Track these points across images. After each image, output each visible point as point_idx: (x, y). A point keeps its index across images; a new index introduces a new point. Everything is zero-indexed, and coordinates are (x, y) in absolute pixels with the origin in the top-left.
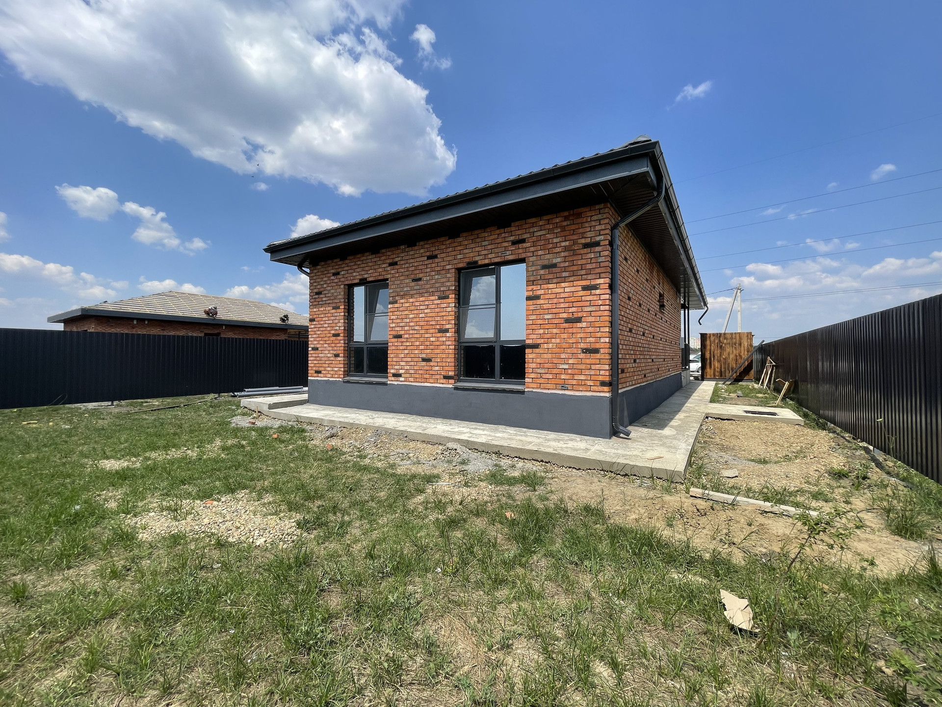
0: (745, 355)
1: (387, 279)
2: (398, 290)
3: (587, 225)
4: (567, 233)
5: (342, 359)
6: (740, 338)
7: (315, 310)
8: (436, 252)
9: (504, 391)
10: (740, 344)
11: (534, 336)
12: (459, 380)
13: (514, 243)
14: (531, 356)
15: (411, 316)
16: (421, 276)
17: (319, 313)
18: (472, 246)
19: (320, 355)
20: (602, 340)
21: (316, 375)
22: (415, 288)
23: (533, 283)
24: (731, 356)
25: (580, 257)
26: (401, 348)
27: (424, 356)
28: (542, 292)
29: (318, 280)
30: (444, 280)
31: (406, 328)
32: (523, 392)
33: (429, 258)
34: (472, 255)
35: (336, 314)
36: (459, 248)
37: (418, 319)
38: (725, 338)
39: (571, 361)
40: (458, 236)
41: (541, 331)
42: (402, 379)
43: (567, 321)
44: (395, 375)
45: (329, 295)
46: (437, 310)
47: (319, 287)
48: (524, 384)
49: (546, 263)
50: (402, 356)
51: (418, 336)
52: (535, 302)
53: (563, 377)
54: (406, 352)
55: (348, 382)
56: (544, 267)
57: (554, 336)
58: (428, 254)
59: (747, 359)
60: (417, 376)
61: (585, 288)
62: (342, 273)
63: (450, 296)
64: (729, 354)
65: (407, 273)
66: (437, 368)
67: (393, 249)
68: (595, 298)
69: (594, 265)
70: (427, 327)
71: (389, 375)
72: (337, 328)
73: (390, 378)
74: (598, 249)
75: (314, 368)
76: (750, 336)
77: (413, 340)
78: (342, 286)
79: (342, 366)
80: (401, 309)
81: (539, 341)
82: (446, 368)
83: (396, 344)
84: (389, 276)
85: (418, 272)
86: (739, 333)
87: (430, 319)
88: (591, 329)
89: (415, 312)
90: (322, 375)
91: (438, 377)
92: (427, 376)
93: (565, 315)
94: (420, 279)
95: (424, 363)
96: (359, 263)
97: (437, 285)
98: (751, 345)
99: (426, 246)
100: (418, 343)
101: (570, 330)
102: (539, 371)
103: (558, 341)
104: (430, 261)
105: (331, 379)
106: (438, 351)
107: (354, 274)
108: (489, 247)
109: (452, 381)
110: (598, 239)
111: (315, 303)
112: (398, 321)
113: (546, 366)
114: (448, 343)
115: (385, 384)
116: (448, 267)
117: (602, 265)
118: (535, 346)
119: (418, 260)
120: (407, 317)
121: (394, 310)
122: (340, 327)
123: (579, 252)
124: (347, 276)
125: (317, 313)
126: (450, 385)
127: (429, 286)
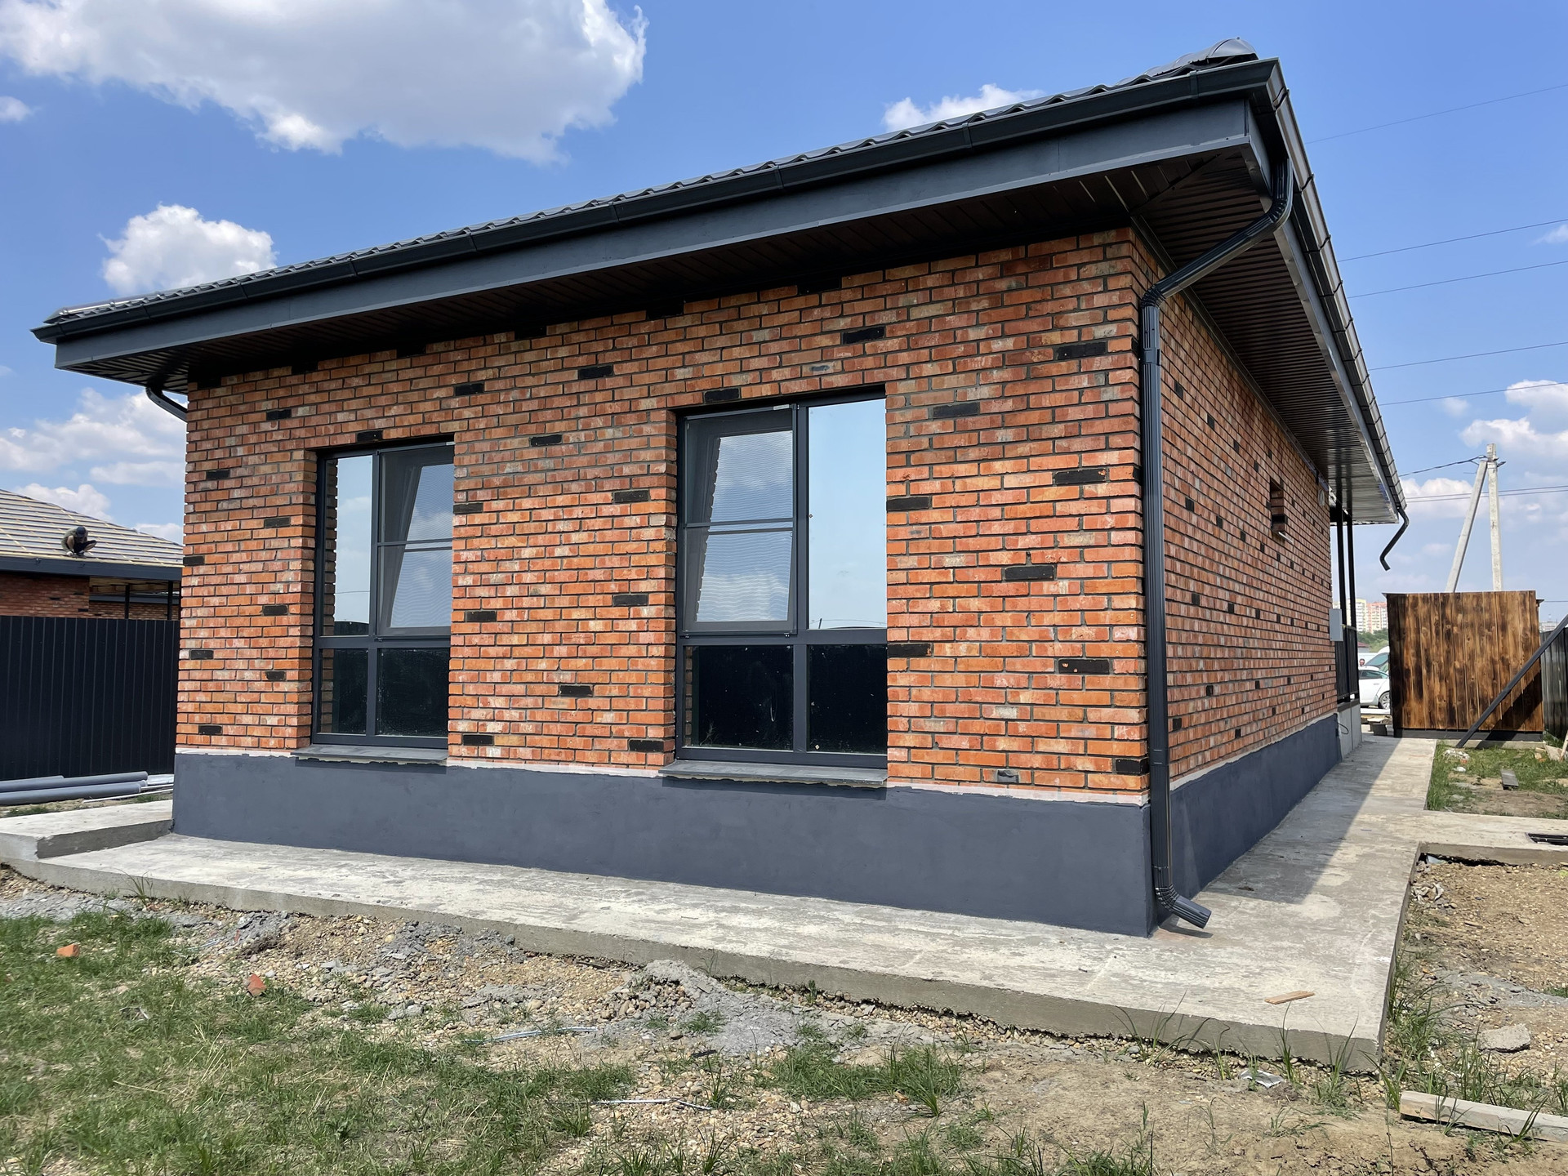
0: (1518, 659)
1: (450, 437)
2: (486, 470)
3: (1067, 291)
4: (1008, 313)
5: (294, 686)
6: (1503, 609)
7: (204, 528)
8: (609, 358)
9: (820, 787)
10: (1503, 628)
11: (914, 620)
12: (679, 755)
13: (851, 338)
14: (903, 680)
15: (527, 553)
16: (559, 427)
17: (217, 537)
18: (721, 341)
19: (219, 675)
20: (1118, 634)
21: (200, 739)
22: (541, 464)
23: (908, 459)
24: (1480, 663)
25: (1047, 385)
26: (492, 651)
27: (567, 678)
28: (936, 486)
29: (218, 433)
30: (634, 443)
31: (510, 591)
32: (879, 792)
33: (585, 374)
34: (719, 369)
35: (275, 544)
36: (680, 347)
37: (547, 563)
38: (1460, 609)
39: (1024, 697)
40: (678, 311)
41: (934, 605)
42: (492, 751)
43: (1013, 574)
44: (470, 739)
45: (255, 481)
46: (609, 535)
47: (219, 454)
48: (882, 765)
49: (947, 399)
50: (497, 677)
51: (548, 614)
52: (914, 515)
53: (1002, 744)
54: (509, 664)
55: (313, 761)
56: (941, 412)
57: (975, 619)
58: (582, 361)
59: (1525, 673)
60: (544, 741)
61: (1064, 478)
62: (301, 411)
63: (653, 493)
64: (1472, 657)
65: (513, 419)
66: (609, 717)
67: (469, 342)
68: (1094, 507)
69: (1090, 411)
70: (578, 588)
71: (451, 738)
72: (280, 587)
73: (454, 750)
74: (1100, 362)
75: (197, 718)
76: (1530, 601)
77: (532, 627)
78: (299, 455)
79: (292, 709)
80: (494, 530)
81: (927, 635)
82: (640, 717)
83: (476, 640)
84: (454, 427)
85: (549, 415)
86: (1500, 595)
87: (589, 563)
88: (1083, 602)
89: (540, 540)
90: (223, 740)
91: (612, 744)
92: (578, 742)
93: (1005, 558)
94: (556, 439)
95: (566, 702)
96: (356, 382)
97: (611, 458)
98: (1534, 630)
99: (576, 338)
100: (547, 638)
101: (1022, 603)
102: (930, 725)
103: (985, 634)
104: (590, 384)
105: (253, 753)
106: (612, 664)
107: (341, 417)
108: (774, 348)
109: (656, 757)
110: (1100, 332)
111: (207, 507)
112: (484, 567)
113: (950, 709)
114: (645, 638)
115: (436, 767)
116: (645, 404)
117: (1114, 409)
118: (918, 650)
119: (550, 378)
120: (512, 554)
121: (470, 531)
122: (288, 583)
123: (1044, 369)
124: (314, 421)
125: (210, 538)
126: (650, 769)
127: (584, 460)
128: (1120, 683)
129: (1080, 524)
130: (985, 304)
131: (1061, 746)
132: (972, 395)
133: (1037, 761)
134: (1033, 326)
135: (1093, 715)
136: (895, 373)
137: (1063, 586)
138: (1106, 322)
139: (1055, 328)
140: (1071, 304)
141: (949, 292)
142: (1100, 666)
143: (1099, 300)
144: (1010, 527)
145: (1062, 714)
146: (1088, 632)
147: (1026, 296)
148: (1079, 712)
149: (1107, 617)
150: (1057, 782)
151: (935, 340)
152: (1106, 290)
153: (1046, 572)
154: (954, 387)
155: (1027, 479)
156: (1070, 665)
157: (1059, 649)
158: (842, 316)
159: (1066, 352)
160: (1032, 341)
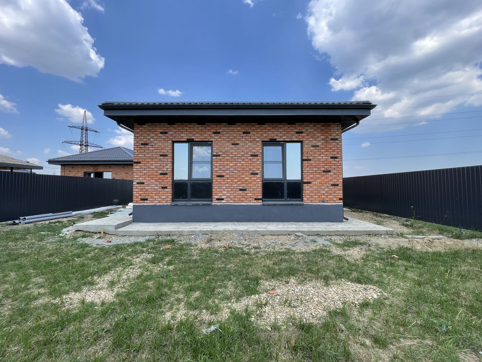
1: (212, 142)
2: (221, 149)
4: (323, 132)
5: (170, 190)
7: (141, 156)
8: (249, 131)
11: (308, 178)
12: (265, 201)
13: (297, 133)
14: (307, 187)
15: (231, 165)
16: (238, 142)
17: (145, 158)
18: (273, 130)
19: (147, 188)
21: (141, 202)
22: (234, 148)
23: (307, 153)
25: (329, 144)
26: (223, 183)
27: (241, 188)
29: (145, 135)
30: (255, 146)
31: (227, 172)
32: (302, 205)
33: (244, 133)
34: (273, 135)
35: (163, 160)
36: (265, 130)
37: (236, 167)
39: (326, 190)
40: (264, 124)
41: (312, 176)
42: (223, 201)
43: (324, 171)
44: (218, 199)
45: (157, 146)
46: (250, 162)
47: (145, 140)
48: (302, 200)
50: (224, 187)
51: (236, 176)
52: (309, 162)
53: (323, 197)
54: (227, 185)
55: (176, 205)
56: (313, 146)
57: (319, 178)
58: (243, 130)
60: (236, 199)
61: (332, 158)
62: (170, 133)
65: (227, 139)
66: (250, 194)
67: (217, 124)
68: (336, 162)
69: (336, 148)
70: (243, 172)
71: (213, 199)
72: (165, 169)
73: (214, 201)
74: (337, 141)
77: (232, 178)
79: (170, 194)
80: (223, 160)
81: (311, 181)
82: (257, 194)
83: (219, 181)
84: (213, 140)
85: (236, 140)
87: (246, 167)
89: (234, 162)
90: (149, 202)
91: (251, 199)
92: (243, 199)
93: (323, 169)
94: (238, 144)
95: (241, 192)
99: (242, 126)
100: (236, 180)
101: (326, 176)
102: (311, 194)
103: (320, 180)
104: (245, 135)
106: (251, 185)
107: (182, 135)
108: (283, 133)
111: (141, 151)
112: (221, 167)
113: (314, 192)
114: (257, 181)
115: (210, 205)
116: (257, 140)
117: (339, 148)
118: (309, 183)
119: (236, 133)
120: (227, 165)
121: (217, 160)
122: (167, 169)
123: (329, 141)
124: (174, 135)
125: (142, 158)
126: (260, 203)
127: (244, 148)
128: (340, 188)
129: (334, 165)
130: (320, 130)
131: (332, 197)
132: (318, 144)
133: (328, 199)
134: (327, 135)
135: (336, 192)
136: (305, 139)
137: (332, 174)
138: (338, 136)
139: (330, 136)
140: (333, 132)
141: (314, 128)
142: (337, 185)
143: (337, 133)
144: (324, 164)
145: (332, 192)
146: (336, 180)
147: (326, 130)
148: (334, 192)
149: (338, 178)
150: (331, 202)
151: (312, 135)
152: (338, 131)
153: (329, 171)
154: (315, 143)
155: (326, 158)
156: (333, 185)
157: (331, 183)
158: (296, 129)
159: (332, 139)
160: (327, 137)
